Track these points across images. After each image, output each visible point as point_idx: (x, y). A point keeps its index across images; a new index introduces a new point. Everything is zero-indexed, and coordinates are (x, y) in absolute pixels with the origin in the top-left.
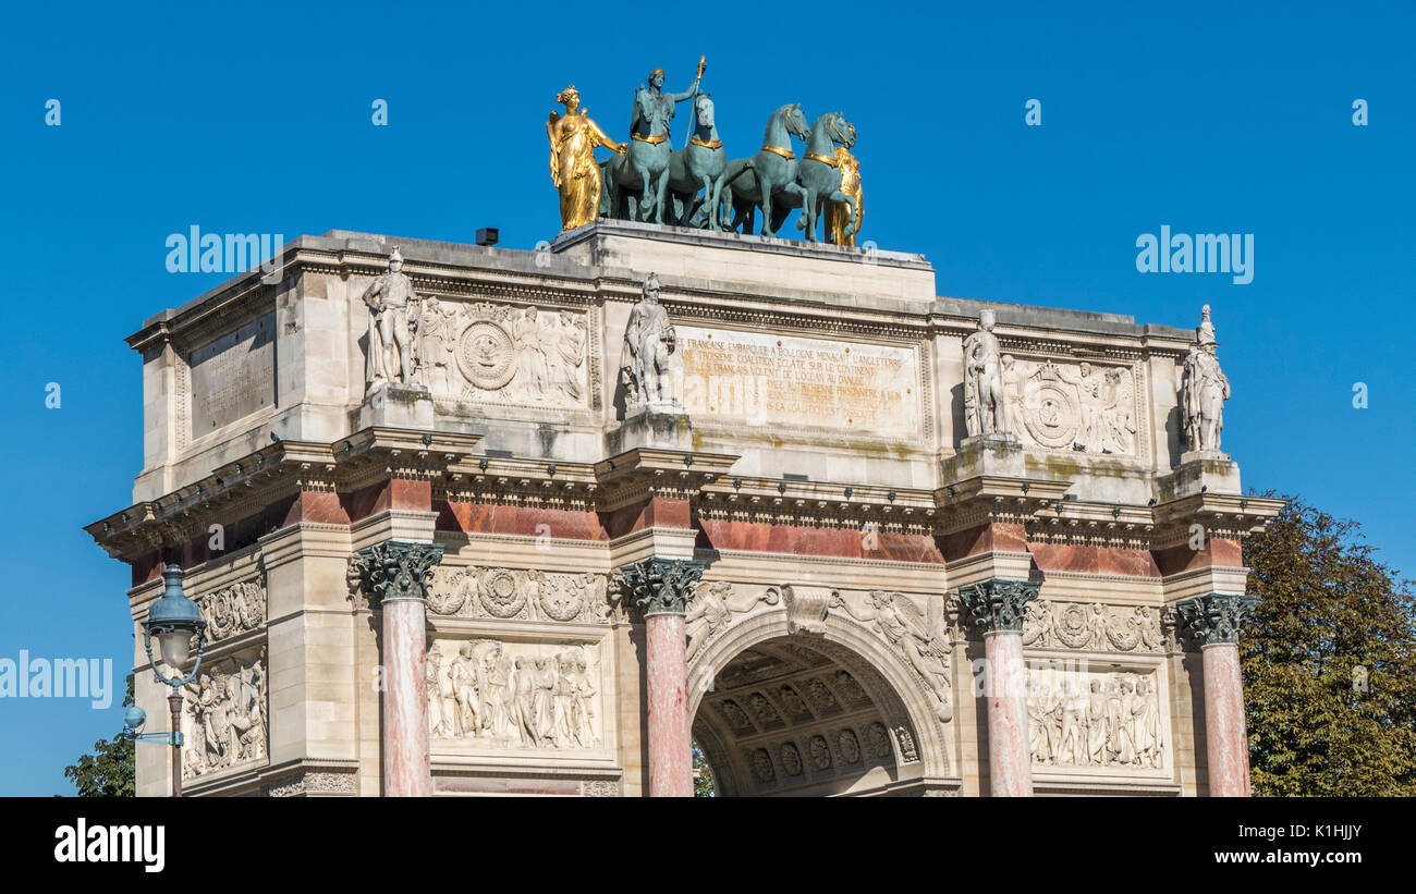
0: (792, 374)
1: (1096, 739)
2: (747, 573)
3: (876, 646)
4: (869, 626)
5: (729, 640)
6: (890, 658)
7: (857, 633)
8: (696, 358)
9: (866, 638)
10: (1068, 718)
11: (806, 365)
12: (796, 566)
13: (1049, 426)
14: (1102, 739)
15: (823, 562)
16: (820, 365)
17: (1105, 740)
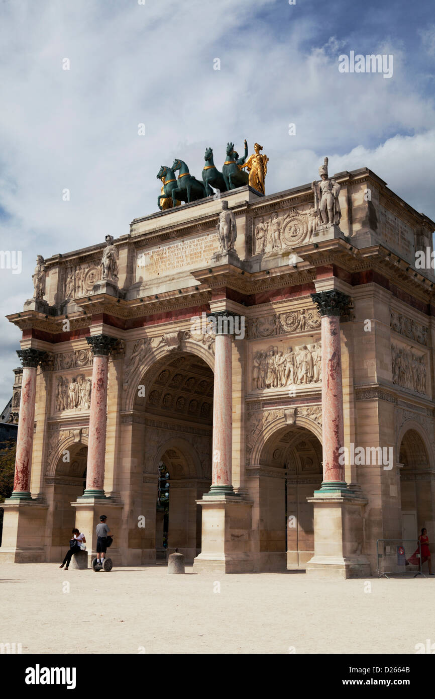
0: (187, 252)
1: (300, 373)
2: (157, 333)
3: (202, 350)
4: (200, 343)
5: (149, 360)
6: (207, 354)
7: (195, 347)
8: (154, 257)
9: (198, 348)
10: (289, 365)
11: (192, 246)
12: (173, 326)
13: (292, 237)
14: (304, 371)
15: (182, 322)
16: (197, 244)
17: (305, 372)
